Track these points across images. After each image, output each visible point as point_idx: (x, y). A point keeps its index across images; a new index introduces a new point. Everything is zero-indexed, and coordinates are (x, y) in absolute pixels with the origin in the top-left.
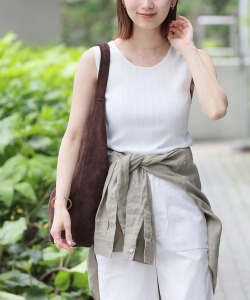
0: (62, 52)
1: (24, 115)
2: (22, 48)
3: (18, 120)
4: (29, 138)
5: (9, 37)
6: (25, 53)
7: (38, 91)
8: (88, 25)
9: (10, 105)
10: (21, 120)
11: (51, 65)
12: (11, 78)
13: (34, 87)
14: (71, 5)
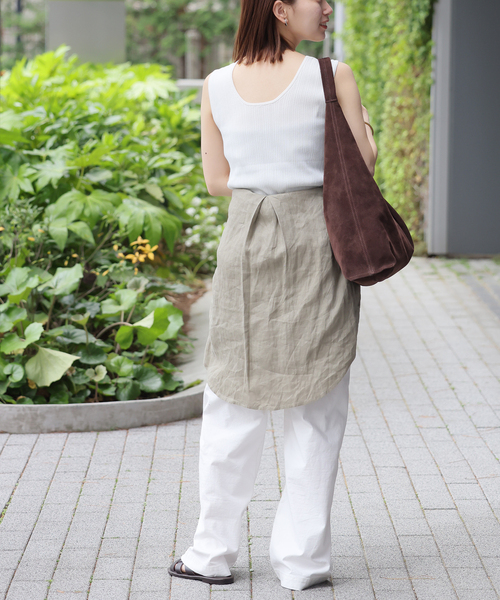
0: (125, 71)
1: (81, 144)
2: (77, 64)
3: (74, 149)
4: (87, 170)
5: (63, 50)
6: (81, 70)
7: (97, 114)
8: (157, 39)
9: (64, 131)
10: (77, 149)
11: (113, 85)
12: (67, 99)
13: (92, 110)
14: (136, 14)
